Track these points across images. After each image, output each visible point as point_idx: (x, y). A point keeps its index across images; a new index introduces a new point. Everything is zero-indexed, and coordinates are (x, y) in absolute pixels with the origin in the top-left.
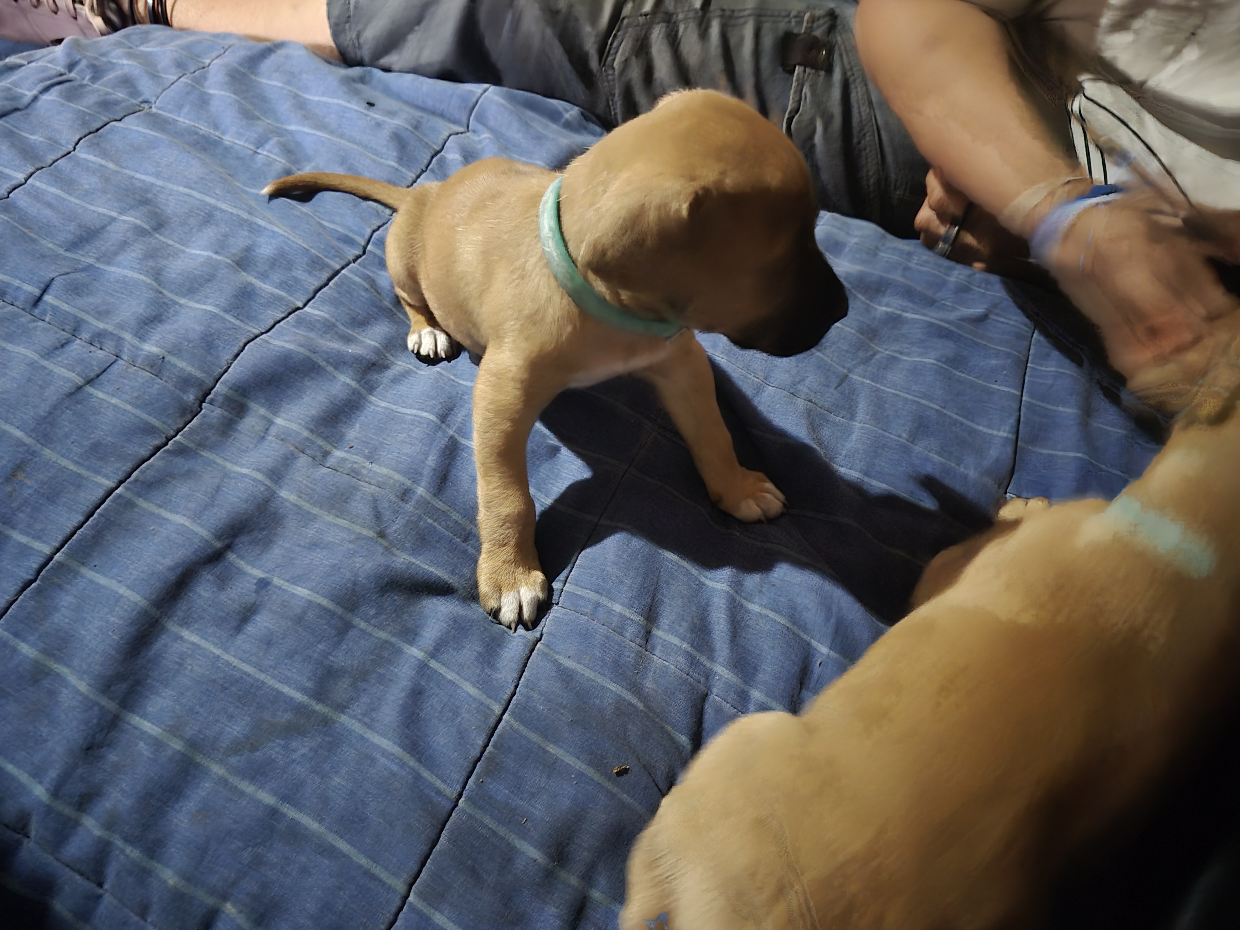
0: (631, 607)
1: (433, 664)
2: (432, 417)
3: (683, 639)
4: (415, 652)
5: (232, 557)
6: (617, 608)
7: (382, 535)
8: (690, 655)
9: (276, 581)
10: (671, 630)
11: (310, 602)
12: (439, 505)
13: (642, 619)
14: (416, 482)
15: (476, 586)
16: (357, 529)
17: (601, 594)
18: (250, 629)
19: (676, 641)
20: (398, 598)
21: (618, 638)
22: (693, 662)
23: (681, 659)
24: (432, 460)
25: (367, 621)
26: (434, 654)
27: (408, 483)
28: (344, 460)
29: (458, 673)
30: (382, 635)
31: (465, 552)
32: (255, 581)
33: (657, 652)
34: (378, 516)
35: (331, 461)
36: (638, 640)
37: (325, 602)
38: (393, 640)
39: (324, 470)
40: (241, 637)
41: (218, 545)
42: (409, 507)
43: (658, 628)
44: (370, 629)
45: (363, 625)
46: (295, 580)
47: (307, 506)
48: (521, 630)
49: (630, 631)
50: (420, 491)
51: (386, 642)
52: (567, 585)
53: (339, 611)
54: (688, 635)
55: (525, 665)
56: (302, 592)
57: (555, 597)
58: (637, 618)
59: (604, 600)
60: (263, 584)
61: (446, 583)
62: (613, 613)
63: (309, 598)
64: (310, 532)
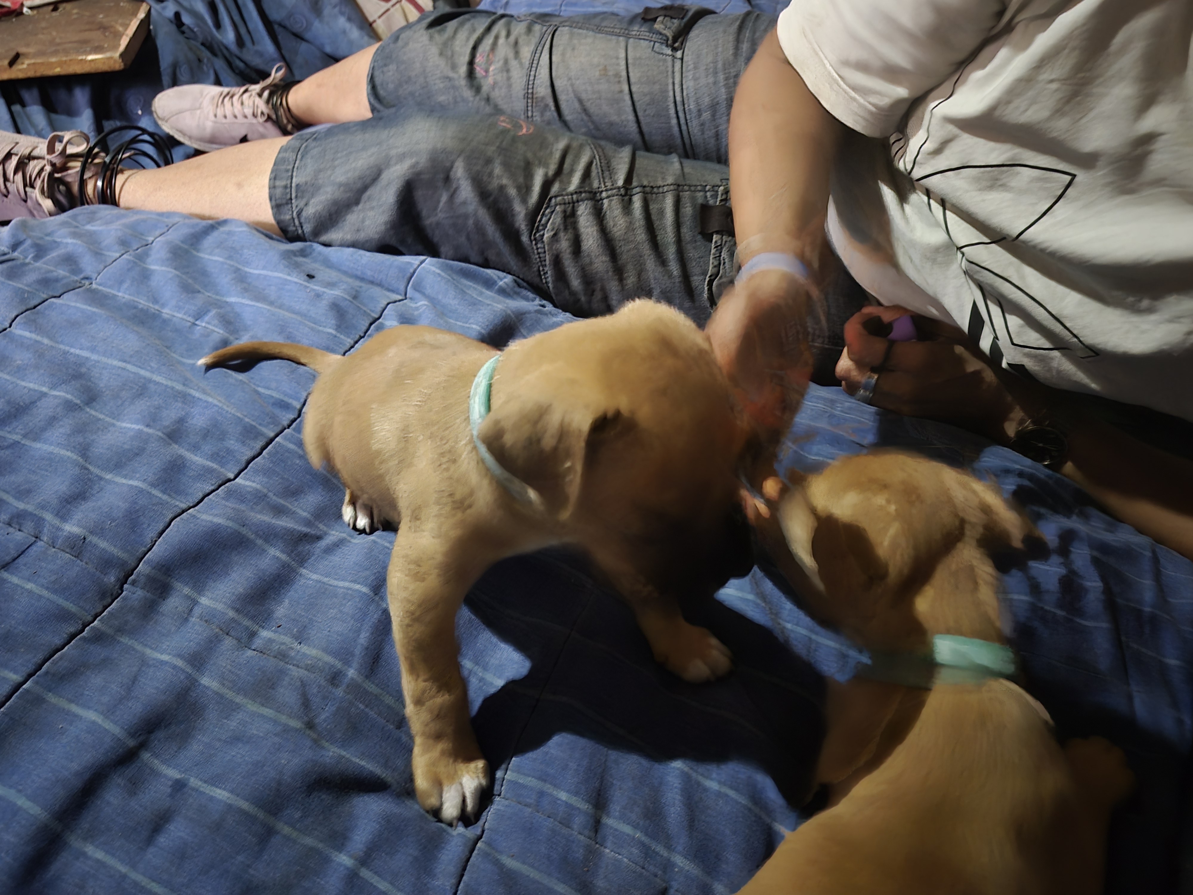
0: (576, 794)
1: (365, 873)
2: (365, 590)
3: (636, 827)
4: (344, 860)
5: (145, 755)
6: (563, 796)
7: (310, 725)
8: (643, 844)
9: (194, 782)
10: (623, 818)
11: (230, 806)
12: (371, 688)
13: (590, 807)
14: (347, 663)
15: (411, 779)
16: (283, 719)
17: (545, 781)
18: (162, 840)
19: (627, 829)
20: (326, 798)
21: (565, 831)
22: (647, 853)
23: (635, 851)
24: (364, 638)
25: (292, 826)
26: (365, 861)
27: (339, 665)
28: (271, 641)
29: (391, 883)
30: (309, 841)
31: (398, 740)
32: (170, 783)
33: (609, 844)
34: (306, 704)
35: (258, 643)
36: (586, 832)
37: (245, 805)
38: (320, 846)
39: (250, 653)
40: (152, 850)
41: (131, 743)
42: (340, 692)
43: (608, 815)
44: (295, 834)
45: (286, 830)
46: (215, 781)
47: (230, 694)
48: (461, 829)
49: (578, 821)
50: (351, 673)
51: (312, 849)
52: (508, 772)
53: (261, 815)
54: (641, 823)
55: (464, 869)
56: (221, 794)
57: (497, 787)
58: (584, 806)
59: (548, 788)
60: (179, 786)
61: (379, 778)
62: (559, 802)
63: (229, 802)
64: (233, 724)
